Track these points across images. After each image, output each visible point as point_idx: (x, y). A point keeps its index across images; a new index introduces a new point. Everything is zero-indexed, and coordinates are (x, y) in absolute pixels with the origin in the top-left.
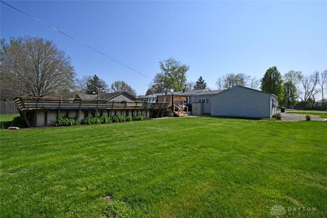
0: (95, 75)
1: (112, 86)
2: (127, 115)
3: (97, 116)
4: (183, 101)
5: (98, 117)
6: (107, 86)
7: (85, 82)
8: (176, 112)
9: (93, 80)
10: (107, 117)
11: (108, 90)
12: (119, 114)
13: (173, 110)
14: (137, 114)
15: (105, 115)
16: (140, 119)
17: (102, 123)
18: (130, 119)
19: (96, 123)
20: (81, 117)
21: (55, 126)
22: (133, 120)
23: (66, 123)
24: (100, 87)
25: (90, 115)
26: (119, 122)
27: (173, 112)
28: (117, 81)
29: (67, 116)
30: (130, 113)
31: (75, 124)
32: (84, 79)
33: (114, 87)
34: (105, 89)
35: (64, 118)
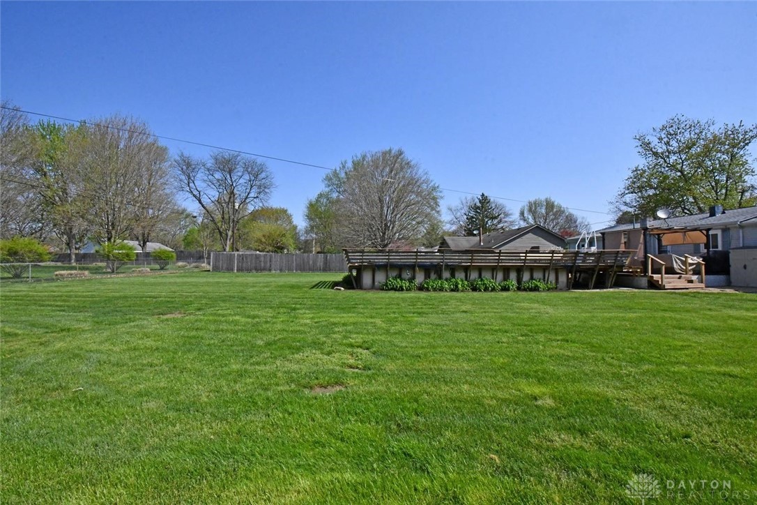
0: (483, 195)
1: (522, 213)
2: (506, 278)
3: (444, 278)
4: (699, 244)
5: (446, 280)
6: (511, 214)
7: (463, 211)
8: (656, 277)
9: (479, 204)
10: (462, 281)
11: (512, 223)
12: (487, 275)
13: (645, 270)
14: (532, 278)
15: (460, 275)
16: (536, 289)
17: (452, 290)
18: (509, 287)
19: (441, 289)
20: (420, 278)
21: (382, 289)
22: (519, 289)
23: (397, 286)
24: (493, 218)
25: (433, 276)
26: (485, 290)
27: (645, 276)
28: (532, 199)
29: (400, 276)
30: (513, 275)
31: (409, 290)
32: (463, 204)
33: (526, 215)
34: (506, 222)
35: (395, 278)
